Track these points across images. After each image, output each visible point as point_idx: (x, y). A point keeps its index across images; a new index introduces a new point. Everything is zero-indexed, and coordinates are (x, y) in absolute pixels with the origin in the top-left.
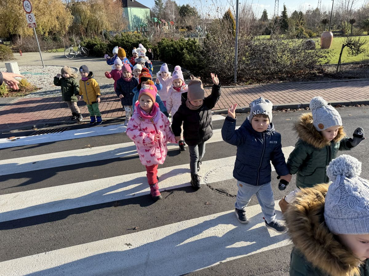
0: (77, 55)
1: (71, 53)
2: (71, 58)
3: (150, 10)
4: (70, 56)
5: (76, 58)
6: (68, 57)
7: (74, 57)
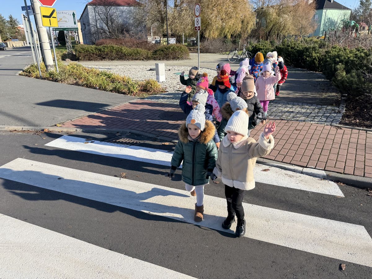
0: (239, 59)
1: (234, 57)
2: (233, 61)
3: (351, 12)
4: (232, 59)
5: (237, 62)
6: (230, 60)
7: (236, 61)
